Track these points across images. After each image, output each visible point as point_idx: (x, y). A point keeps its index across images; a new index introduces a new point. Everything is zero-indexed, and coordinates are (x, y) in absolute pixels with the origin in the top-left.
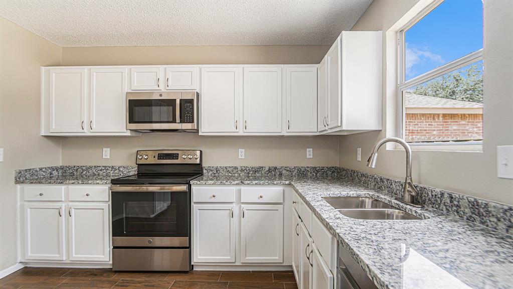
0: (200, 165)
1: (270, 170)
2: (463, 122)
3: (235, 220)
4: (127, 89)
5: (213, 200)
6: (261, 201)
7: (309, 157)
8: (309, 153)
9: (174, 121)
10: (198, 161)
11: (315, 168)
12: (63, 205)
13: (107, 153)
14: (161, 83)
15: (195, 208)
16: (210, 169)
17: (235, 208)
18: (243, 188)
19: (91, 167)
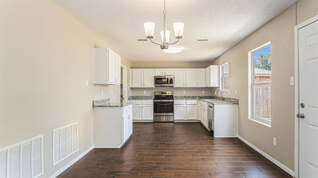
0: (173, 95)
1: (192, 97)
2: (268, 80)
3: (185, 109)
4: (154, 75)
5: (180, 104)
6: (191, 104)
7: (203, 93)
8: (203, 92)
9: (168, 84)
10: (172, 95)
11: (205, 96)
12: (141, 105)
13: (145, 92)
14: (164, 73)
15: (175, 106)
16: (175, 97)
17: (185, 106)
18: (187, 101)
19: (141, 96)
